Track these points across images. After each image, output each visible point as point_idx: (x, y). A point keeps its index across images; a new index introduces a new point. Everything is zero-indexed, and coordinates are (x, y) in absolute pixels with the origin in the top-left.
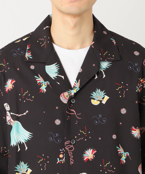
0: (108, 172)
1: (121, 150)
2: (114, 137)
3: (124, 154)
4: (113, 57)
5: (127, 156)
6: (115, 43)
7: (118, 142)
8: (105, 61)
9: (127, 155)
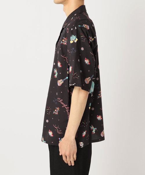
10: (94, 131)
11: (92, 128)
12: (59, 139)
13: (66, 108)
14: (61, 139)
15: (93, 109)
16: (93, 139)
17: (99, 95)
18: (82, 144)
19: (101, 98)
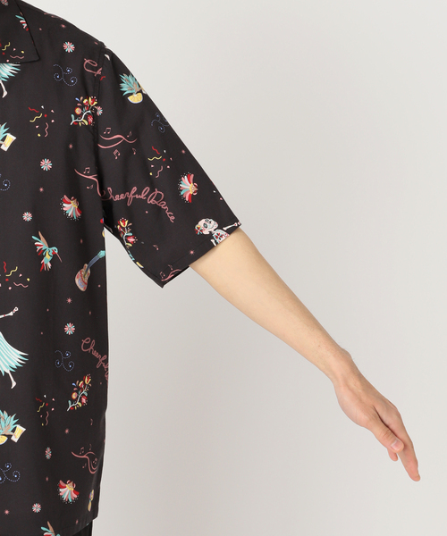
0: (13, 286)
1: (41, 243)
2: (27, 217)
3: (47, 251)
4: (22, 55)
5: (54, 256)
6: (25, 25)
7: (35, 227)
8: (7, 63)
9: (54, 253)
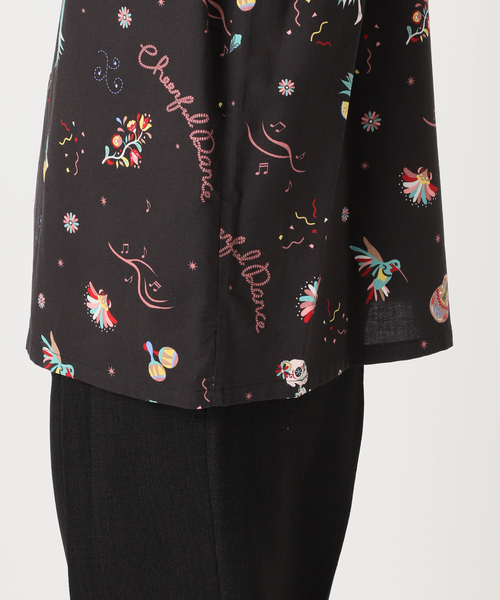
10: (381, 284)
11: (370, 257)
12: (149, 346)
13: (191, 120)
14: (157, 349)
15: (371, 122)
16: (374, 337)
17: (416, 17)
18: (298, 372)
19: (427, 40)
